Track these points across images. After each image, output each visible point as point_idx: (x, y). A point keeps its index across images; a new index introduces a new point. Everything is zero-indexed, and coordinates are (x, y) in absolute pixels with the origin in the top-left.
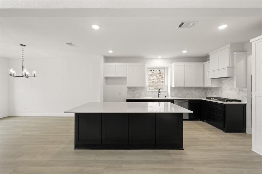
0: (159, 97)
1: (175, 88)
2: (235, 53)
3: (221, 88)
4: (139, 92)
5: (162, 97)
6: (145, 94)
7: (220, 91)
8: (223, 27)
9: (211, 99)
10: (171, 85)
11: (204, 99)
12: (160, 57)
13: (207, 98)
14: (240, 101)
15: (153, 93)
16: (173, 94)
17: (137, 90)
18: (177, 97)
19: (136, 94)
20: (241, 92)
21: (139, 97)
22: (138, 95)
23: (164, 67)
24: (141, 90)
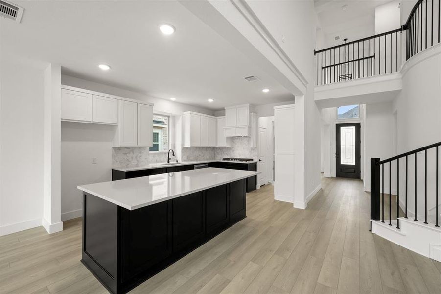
0: (169, 162)
1: (191, 148)
2: (252, 113)
3: (233, 147)
4: (136, 157)
5: (173, 163)
6: (146, 159)
7: (232, 151)
8: (266, 91)
9: (229, 160)
10: (183, 144)
11: (222, 161)
12: (173, 99)
13: (224, 159)
14: (252, 160)
15: (154, 157)
16: (185, 158)
17: (133, 153)
18: (188, 161)
19: (130, 160)
20: (252, 151)
21: (137, 165)
22: (134, 162)
23: (168, 115)
24: (140, 153)
